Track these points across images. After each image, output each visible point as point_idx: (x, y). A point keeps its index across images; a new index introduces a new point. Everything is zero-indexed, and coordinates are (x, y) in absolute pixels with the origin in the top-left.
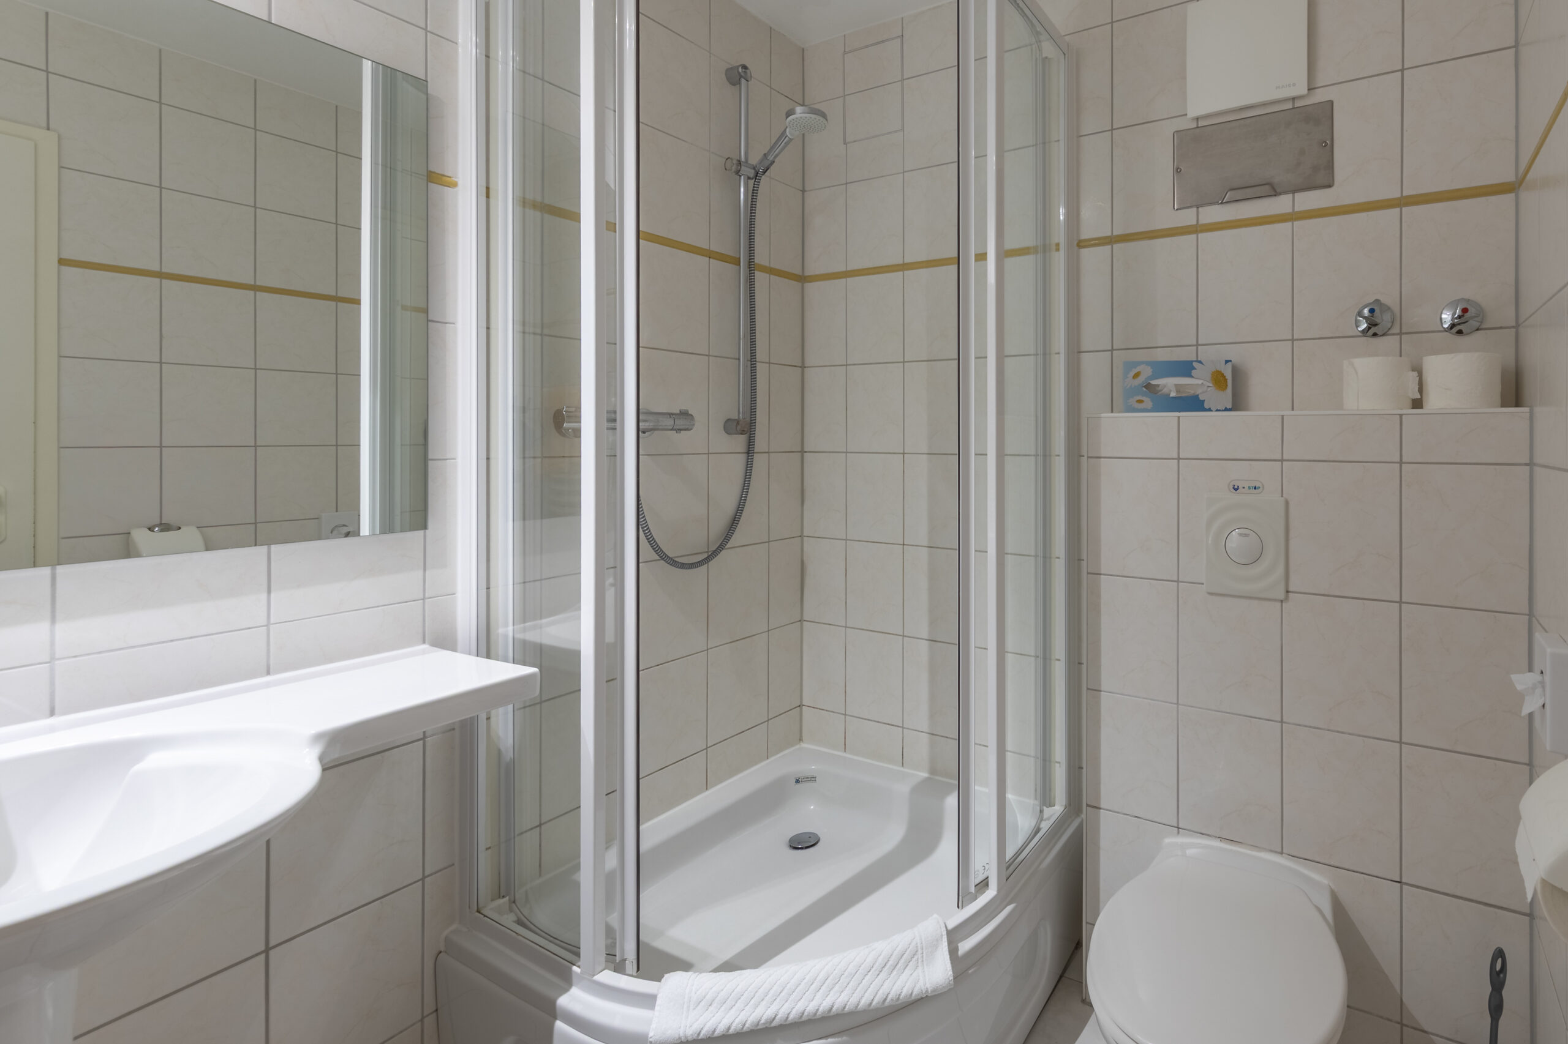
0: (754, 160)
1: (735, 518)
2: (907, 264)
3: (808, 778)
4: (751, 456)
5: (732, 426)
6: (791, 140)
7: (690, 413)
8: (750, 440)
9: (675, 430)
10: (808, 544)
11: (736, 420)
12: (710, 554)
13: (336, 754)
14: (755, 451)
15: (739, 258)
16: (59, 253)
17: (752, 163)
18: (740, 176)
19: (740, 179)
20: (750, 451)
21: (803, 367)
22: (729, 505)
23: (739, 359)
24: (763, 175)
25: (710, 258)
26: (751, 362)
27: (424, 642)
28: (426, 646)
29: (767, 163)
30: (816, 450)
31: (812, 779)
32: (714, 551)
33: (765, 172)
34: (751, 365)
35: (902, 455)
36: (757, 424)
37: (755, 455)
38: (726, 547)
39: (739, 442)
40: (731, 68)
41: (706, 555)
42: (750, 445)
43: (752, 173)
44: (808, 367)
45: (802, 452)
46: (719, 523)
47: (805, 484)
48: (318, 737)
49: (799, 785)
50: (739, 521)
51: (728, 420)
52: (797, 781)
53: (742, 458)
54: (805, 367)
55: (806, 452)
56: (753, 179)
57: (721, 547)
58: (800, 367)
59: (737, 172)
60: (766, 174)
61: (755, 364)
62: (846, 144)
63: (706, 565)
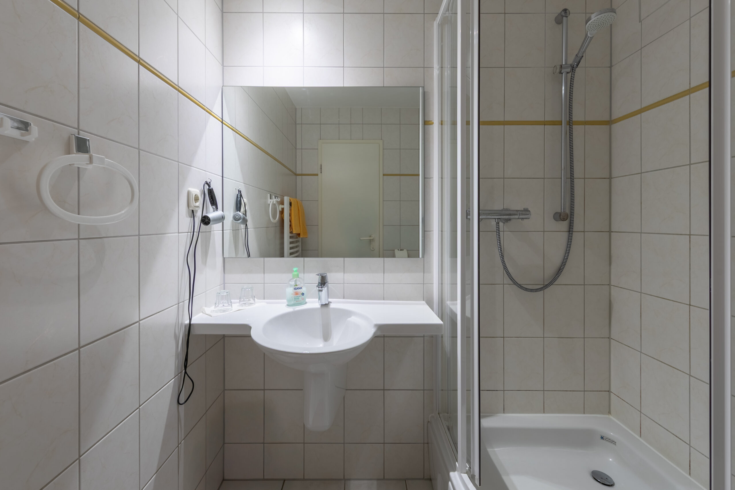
0: (570, 61)
1: (561, 268)
2: (693, 88)
3: (610, 440)
4: (571, 233)
5: (559, 217)
6: (592, 38)
7: (529, 210)
8: (570, 224)
9: (520, 219)
10: (614, 291)
11: (559, 213)
12: (545, 285)
13: (379, 334)
14: (574, 231)
15: (562, 121)
16: (383, 173)
17: (570, 63)
18: (562, 74)
19: (562, 76)
20: (570, 230)
21: (610, 178)
22: (557, 260)
23: (561, 178)
24: (577, 67)
25: (545, 125)
26: (571, 179)
27: (424, 300)
28: (424, 302)
29: (578, 59)
30: (620, 231)
31: (613, 442)
32: (547, 285)
33: (578, 65)
34: (571, 180)
35: (689, 236)
36: (574, 214)
37: (574, 233)
38: (554, 284)
39: (564, 225)
40: (558, 15)
41: (542, 286)
42: (570, 227)
43: (569, 70)
44: (614, 178)
45: (610, 232)
46: (551, 270)
47: (612, 252)
48: (376, 325)
49: (602, 440)
50: (563, 270)
51: (556, 213)
52: (602, 438)
53: (566, 235)
54: (612, 178)
55: (612, 232)
56: (570, 72)
57: (551, 283)
58: (609, 178)
59: (561, 73)
60: (578, 66)
61: (574, 180)
62: (641, 22)
63: (543, 291)
